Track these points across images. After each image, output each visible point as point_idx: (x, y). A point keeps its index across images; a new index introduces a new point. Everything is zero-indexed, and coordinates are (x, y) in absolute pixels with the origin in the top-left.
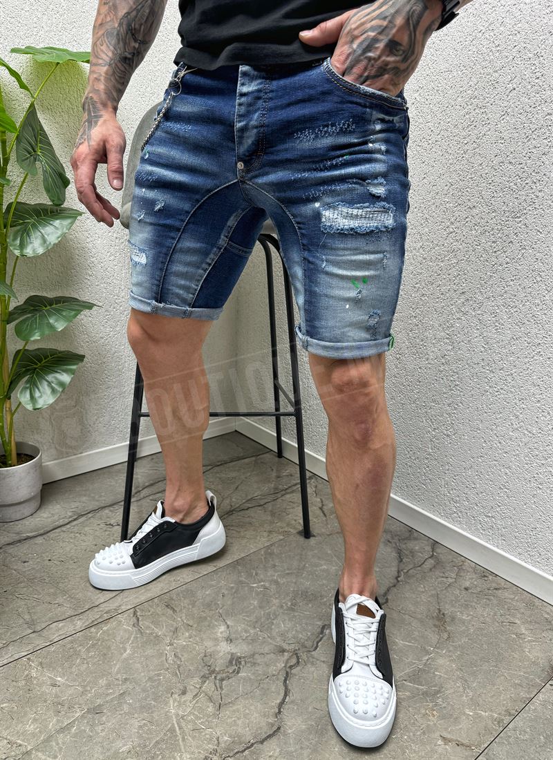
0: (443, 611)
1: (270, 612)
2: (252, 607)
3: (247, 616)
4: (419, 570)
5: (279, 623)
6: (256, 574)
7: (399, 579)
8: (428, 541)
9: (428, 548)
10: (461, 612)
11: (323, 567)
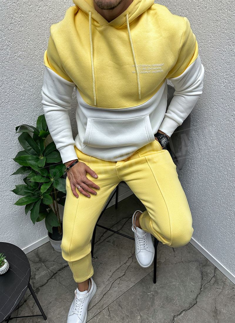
0: (217, 308)
1: (155, 309)
2: (149, 306)
3: (148, 311)
4: (209, 284)
5: (159, 315)
6: (149, 287)
7: (201, 290)
8: (213, 266)
9: (213, 271)
10: (223, 309)
11: (174, 283)
